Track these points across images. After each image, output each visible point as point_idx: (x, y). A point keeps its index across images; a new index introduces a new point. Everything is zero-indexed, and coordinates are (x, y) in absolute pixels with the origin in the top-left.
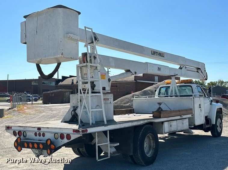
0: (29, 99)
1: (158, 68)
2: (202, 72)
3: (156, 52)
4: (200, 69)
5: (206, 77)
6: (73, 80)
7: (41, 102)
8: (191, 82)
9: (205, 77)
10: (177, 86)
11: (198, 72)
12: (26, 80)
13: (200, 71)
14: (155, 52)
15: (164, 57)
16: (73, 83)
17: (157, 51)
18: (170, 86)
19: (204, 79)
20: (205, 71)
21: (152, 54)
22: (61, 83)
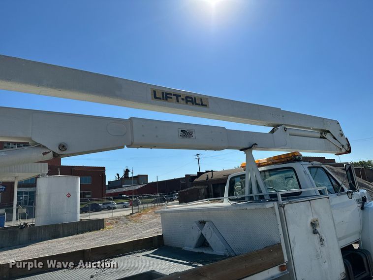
0: (172, 199)
1: (182, 131)
2: (334, 138)
3: (174, 95)
4: (328, 132)
5: (346, 147)
6: (207, 175)
7: (178, 201)
8: (295, 158)
9: (343, 146)
10: (261, 172)
11: (324, 138)
12: (175, 179)
13: (328, 136)
14: (171, 94)
15: (206, 106)
16: (208, 178)
17: (178, 93)
18: (244, 175)
19: (343, 150)
20: (342, 135)
21: (155, 97)
22: (196, 180)
